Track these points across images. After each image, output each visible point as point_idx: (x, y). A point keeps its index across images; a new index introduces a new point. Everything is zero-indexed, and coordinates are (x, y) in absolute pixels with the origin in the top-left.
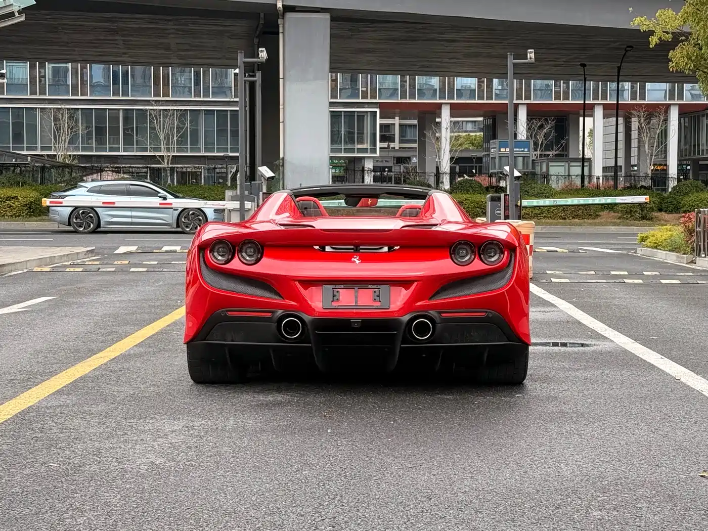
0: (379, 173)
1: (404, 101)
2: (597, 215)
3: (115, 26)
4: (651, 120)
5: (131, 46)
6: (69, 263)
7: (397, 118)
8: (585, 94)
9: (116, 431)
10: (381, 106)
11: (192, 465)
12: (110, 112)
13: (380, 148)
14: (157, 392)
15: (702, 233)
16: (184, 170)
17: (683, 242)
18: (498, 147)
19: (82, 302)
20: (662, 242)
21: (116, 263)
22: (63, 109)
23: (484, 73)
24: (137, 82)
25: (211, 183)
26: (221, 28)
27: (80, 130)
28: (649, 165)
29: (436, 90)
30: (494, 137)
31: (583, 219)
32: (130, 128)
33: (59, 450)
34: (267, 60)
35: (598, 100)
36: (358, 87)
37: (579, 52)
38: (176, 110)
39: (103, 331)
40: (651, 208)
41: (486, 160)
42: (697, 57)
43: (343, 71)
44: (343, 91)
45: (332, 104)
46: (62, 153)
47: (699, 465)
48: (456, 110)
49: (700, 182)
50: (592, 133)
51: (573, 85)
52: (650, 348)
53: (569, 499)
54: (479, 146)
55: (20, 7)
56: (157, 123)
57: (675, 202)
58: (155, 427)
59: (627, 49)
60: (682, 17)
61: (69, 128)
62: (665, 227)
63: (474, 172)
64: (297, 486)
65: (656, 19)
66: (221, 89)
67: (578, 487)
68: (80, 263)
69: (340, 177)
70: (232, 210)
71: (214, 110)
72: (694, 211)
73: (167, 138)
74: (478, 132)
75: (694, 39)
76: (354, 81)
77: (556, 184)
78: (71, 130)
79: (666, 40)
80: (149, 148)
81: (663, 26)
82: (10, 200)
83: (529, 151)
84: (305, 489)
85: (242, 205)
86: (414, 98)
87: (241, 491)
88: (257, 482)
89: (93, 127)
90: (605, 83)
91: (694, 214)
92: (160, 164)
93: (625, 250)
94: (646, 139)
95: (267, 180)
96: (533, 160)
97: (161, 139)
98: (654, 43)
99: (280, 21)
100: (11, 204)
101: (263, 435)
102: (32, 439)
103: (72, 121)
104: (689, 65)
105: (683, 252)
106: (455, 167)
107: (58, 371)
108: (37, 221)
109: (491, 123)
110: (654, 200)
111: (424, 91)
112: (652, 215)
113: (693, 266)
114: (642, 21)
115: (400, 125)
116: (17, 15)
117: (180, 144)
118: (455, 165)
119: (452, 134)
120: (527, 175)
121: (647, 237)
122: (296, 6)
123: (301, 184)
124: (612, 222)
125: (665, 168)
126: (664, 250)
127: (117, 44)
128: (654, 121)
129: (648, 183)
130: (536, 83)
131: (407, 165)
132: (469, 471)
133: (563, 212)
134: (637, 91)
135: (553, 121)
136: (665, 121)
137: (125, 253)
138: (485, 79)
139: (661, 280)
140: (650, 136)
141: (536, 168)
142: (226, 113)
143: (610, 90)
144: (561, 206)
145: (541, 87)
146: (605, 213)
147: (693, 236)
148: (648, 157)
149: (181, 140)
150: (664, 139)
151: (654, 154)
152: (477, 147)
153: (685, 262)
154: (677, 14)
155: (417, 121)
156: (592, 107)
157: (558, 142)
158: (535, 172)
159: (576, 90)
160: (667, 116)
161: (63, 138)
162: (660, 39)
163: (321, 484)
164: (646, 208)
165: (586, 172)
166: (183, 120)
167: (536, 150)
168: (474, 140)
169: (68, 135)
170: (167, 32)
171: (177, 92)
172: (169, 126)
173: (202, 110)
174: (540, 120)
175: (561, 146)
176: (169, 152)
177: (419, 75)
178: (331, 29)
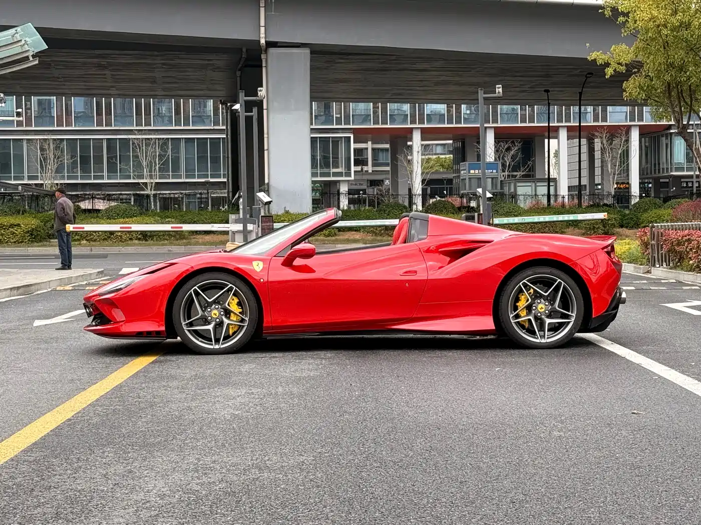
0: (356, 196)
1: (376, 126)
3: (104, 62)
4: (612, 140)
5: (118, 80)
6: (85, 283)
7: (370, 143)
8: (549, 118)
10: (355, 131)
12: (95, 141)
13: (355, 172)
15: (656, 246)
16: (166, 196)
17: (640, 254)
18: (467, 169)
20: (621, 255)
22: (49, 139)
23: (453, 100)
26: (207, 62)
27: (66, 159)
28: (612, 183)
29: (407, 115)
30: (464, 160)
32: (114, 157)
33: (160, 408)
35: (562, 122)
36: (332, 114)
37: (543, 79)
38: (158, 139)
40: (611, 224)
41: (457, 181)
42: (648, 87)
43: (318, 100)
44: (317, 118)
45: (313, 130)
46: (49, 182)
48: (427, 134)
50: (557, 154)
51: (538, 109)
52: (604, 337)
54: (449, 168)
55: (33, 51)
56: (140, 152)
57: (635, 219)
59: (588, 76)
60: (634, 51)
61: (55, 157)
62: (625, 241)
63: (445, 193)
65: (611, 53)
66: (200, 118)
69: (317, 200)
70: (236, 232)
71: (195, 138)
72: (649, 226)
73: (150, 165)
74: (448, 154)
75: (645, 71)
76: (327, 108)
77: (523, 204)
78: (57, 159)
79: (621, 71)
80: (132, 176)
81: (617, 59)
82: (13, 228)
83: (497, 172)
85: (245, 227)
86: (386, 124)
89: (78, 157)
90: (568, 107)
91: (649, 229)
92: (144, 190)
94: (608, 158)
95: (266, 205)
96: (501, 181)
97: (144, 166)
98: (610, 74)
99: (263, 56)
100: (14, 231)
103: (58, 151)
104: (641, 95)
105: (639, 263)
106: (427, 189)
108: (39, 246)
109: (460, 145)
110: (616, 216)
111: (396, 116)
112: (614, 231)
113: (649, 276)
114: (597, 56)
115: (373, 149)
116: (31, 59)
117: (163, 170)
118: (426, 187)
119: (423, 157)
120: (497, 195)
122: (278, 42)
123: (285, 208)
125: (627, 186)
127: (106, 78)
128: (616, 141)
129: (610, 201)
130: (502, 108)
131: (380, 188)
134: (599, 113)
135: (520, 143)
136: (627, 141)
138: (454, 105)
140: (612, 156)
141: (505, 188)
142: (206, 141)
143: (573, 113)
144: (528, 223)
145: (507, 111)
146: (570, 230)
147: (648, 248)
148: (611, 177)
149: (163, 168)
150: (626, 158)
151: (617, 173)
152: (447, 169)
153: (642, 272)
154: (630, 48)
155: (389, 145)
156: (557, 129)
157: (525, 164)
158: (503, 193)
159: (541, 113)
160: (628, 137)
161: (50, 168)
162: (615, 70)
163: (360, 423)
164: (608, 225)
165: (552, 192)
166: (165, 148)
167: (504, 171)
168: (443, 163)
169: (54, 165)
170: (154, 66)
171: (158, 121)
172: (151, 155)
173: (183, 138)
174: (507, 142)
175: (527, 167)
176: (152, 179)
177: (390, 102)
178: (311, 59)
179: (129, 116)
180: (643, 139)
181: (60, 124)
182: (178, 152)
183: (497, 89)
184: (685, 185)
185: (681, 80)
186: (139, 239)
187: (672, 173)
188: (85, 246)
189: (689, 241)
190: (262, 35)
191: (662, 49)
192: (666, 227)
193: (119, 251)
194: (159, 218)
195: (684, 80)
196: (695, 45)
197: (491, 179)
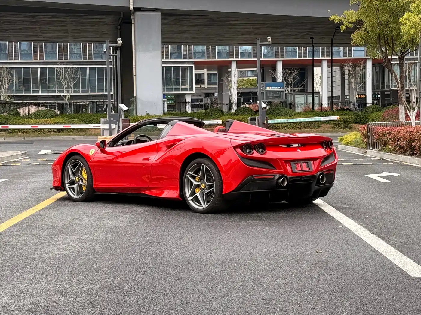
0: (195, 103)
1: (209, 60)
2: (320, 126)
3: (34, 20)
4: (355, 68)
5: (44, 31)
6: (12, 161)
7: (206, 70)
8: (313, 55)
9: (44, 241)
10: (195, 63)
11: (81, 254)
12: (33, 69)
13: (196, 88)
15: (370, 136)
16: (78, 103)
17: (361, 142)
18: (265, 86)
19: (22, 181)
20: (350, 141)
21: (39, 160)
22: (4, 68)
24: (48, 50)
25: (94, 111)
26: (99, 20)
27: (15, 80)
28: (355, 95)
29: (228, 52)
30: (264, 81)
31: (311, 128)
32: (45, 79)
33: (18, 250)
34: (122, 45)
35: (324, 57)
36: (181, 52)
37: (310, 31)
38: (72, 67)
39: (35, 196)
40: (350, 121)
41: (259, 94)
42: (366, 37)
43: (172, 43)
44: (172, 55)
45: (164, 63)
46: (4, 95)
48: (240, 64)
50: (321, 77)
56: (61, 76)
58: (64, 239)
59: (337, 28)
60: (357, 15)
61: (8, 80)
62: (353, 133)
63: (251, 101)
64: (129, 261)
65: (343, 16)
66: (100, 55)
68: (18, 161)
69: (172, 105)
70: (104, 129)
71: (95, 67)
73: (67, 84)
74: (254, 77)
75: (364, 27)
76: (179, 48)
79: (350, 27)
80: (56, 91)
83: (283, 88)
84: (133, 262)
85: (110, 126)
86: (215, 58)
89: (22, 79)
91: (366, 125)
92: (63, 100)
94: (353, 80)
95: (124, 112)
96: (286, 94)
97: (64, 85)
98: (343, 29)
99: (132, 17)
102: (4, 246)
103: (9, 76)
104: (362, 42)
105: (361, 147)
106: (241, 98)
107: (13, 216)
110: (352, 116)
111: (221, 54)
112: (351, 125)
113: (365, 155)
114: (335, 18)
115: (208, 74)
117: (76, 88)
118: (240, 97)
119: (239, 79)
121: (343, 139)
122: (141, 8)
123: (146, 112)
124: (328, 130)
125: (365, 97)
126: (352, 146)
127: (36, 30)
128: (358, 69)
130: (287, 49)
131: (211, 98)
132: (210, 253)
133: (299, 125)
134: (347, 51)
135: (298, 70)
136: (364, 69)
137: (44, 154)
140: (355, 78)
141: (288, 98)
142: (102, 69)
145: (290, 50)
146: (324, 125)
147: (366, 138)
148: (354, 91)
149: (76, 86)
151: (358, 88)
152: (254, 86)
153: (362, 153)
155: (217, 71)
156: (320, 62)
157: (301, 83)
158: (287, 101)
159: (310, 52)
160: (365, 66)
161: (4, 86)
162: (346, 27)
163: (141, 260)
164: (347, 122)
165: (316, 101)
166: (76, 74)
167: (288, 87)
168: (252, 82)
169: (7, 84)
170: (66, 23)
171: (72, 57)
172: (68, 77)
173: (88, 67)
174: (290, 69)
175: (302, 85)
176: (69, 93)
177: (217, 45)
178: (162, 19)
179: (54, 53)
180: (374, 67)
181: (11, 58)
182: (85, 76)
183: (268, 39)
185: (386, 33)
186: (55, 132)
187: (392, 89)
188: (21, 136)
189: (389, 133)
190: (131, 4)
191: (374, 13)
192: (377, 124)
193: (42, 139)
194: (67, 119)
195: (388, 33)
196: (395, 11)
197: (279, 93)
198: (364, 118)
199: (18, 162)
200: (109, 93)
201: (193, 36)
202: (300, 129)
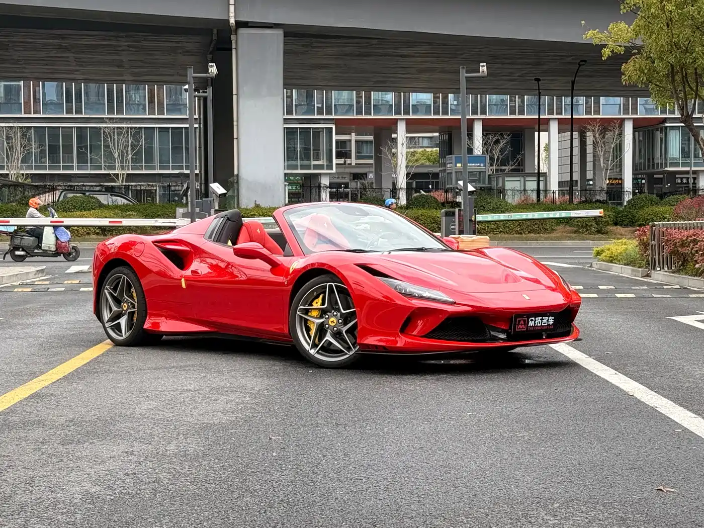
0: (335, 190)
1: (359, 117)
2: (553, 229)
3: (65, 43)
4: (605, 134)
5: (84, 64)
6: (17, 283)
7: (353, 134)
8: (540, 109)
9: (51, 458)
10: (337, 122)
11: (129, 492)
12: (64, 130)
13: (337, 164)
14: (98, 415)
15: (656, 246)
16: (138, 188)
17: (638, 256)
18: (454, 163)
19: (28, 323)
20: (617, 256)
21: (66, 282)
22: (15, 127)
23: (440, 89)
24: (91, 100)
25: (166, 200)
26: (175, 45)
27: (33, 149)
28: (604, 179)
29: (392, 105)
30: (451, 153)
31: (539, 233)
32: (84, 146)
34: (216, 75)
35: (553, 114)
36: (313, 104)
37: (533, 67)
38: (131, 128)
40: (606, 222)
41: (443, 175)
42: (649, 70)
43: (298, 87)
44: (299, 108)
45: (286, 121)
46: (15, 172)
47: (653, 484)
48: (412, 126)
49: (655, 195)
50: (548, 148)
51: (528, 99)
52: (604, 364)
53: (519, 524)
56: (111, 141)
58: (93, 453)
59: (581, 63)
60: (634, 30)
61: (22, 146)
63: (431, 187)
65: (608, 32)
66: (176, 106)
67: (529, 511)
68: (29, 284)
71: (169, 127)
72: (648, 224)
73: (121, 155)
74: (434, 148)
75: (646, 53)
76: (310, 96)
77: (512, 199)
78: (23, 148)
79: (619, 53)
80: (103, 166)
81: (615, 39)
83: (485, 166)
84: (245, 517)
86: (370, 114)
87: (179, 520)
88: (196, 510)
89: (46, 146)
90: (559, 97)
91: (649, 227)
92: (115, 182)
93: (581, 264)
94: (601, 154)
95: (219, 197)
96: (489, 175)
97: (116, 157)
98: (607, 56)
99: (233, 37)
101: (205, 460)
103: (24, 140)
104: (642, 79)
105: (638, 265)
106: (412, 183)
109: (447, 138)
110: (609, 213)
111: (380, 107)
112: (608, 229)
113: (648, 280)
114: (594, 34)
115: (357, 141)
117: (135, 161)
118: (411, 181)
119: (408, 150)
120: (482, 189)
121: (603, 251)
123: (255, 201)
124: (568, 236)
125: (620, 182)
126: (620, 264)
127: (69, 61)
128: (609, 135)
129: (603, 197)
130: (492, 98)
131: (364, 181)
132: (416, 495)
133: (519, 227)
134: (591, 105)
135: (509, 135)
136: (620, 135)
137: (76, 272)
138: (441, 94)
139: (616, 294)
140: (605, 151)
141: (493, 183)
142: (181, 130)
143: (564, 105)
144: (516, 220)
145: (496, 103)
146: (560, 227)
147: (647, 249)
148: (603, 172)
149: (135, 158)
150: (619, 153)
151: (609, 168)
152: (434, 162)
153: (640, 276)
154: (629, 27)
155: (372, 137)
156: (547, 121)
157: (514, 157)
158: (491, 187)
159: (531, 105)
160: (622, 131)
161: (16, 157)
162: (612, 51)
164: (602, 222)
165: (542, 187)
166: (137, 138)
167: (492, 165)
168: (430, 156)
169: (21, 154)
170: (120, 49)
171: (131, 109)
172: (123, 145)
173: (157, 127)
174: (495, 135)
175: (517, 161)
176: (124, 170)
177: (374, 91)
178: (285, 44)
179: (101, 104)
180: (637, 133)
181: (27, 111)
182: (152, 142)
183: (481, 68)
184: (679, 181)
185: (686, 63)
186: (98, 234)
187: (666, 169)
189: (695, 240)
190: (232, 14)
191: (665, 28)
192: (668, 226)
194: (119, 212)
195: (689, 62)
197: (478, 173)
198: (630, 216)
199: (27, 285)
200: (192, 171)
201: (335, 74)
202: (519, 234)
